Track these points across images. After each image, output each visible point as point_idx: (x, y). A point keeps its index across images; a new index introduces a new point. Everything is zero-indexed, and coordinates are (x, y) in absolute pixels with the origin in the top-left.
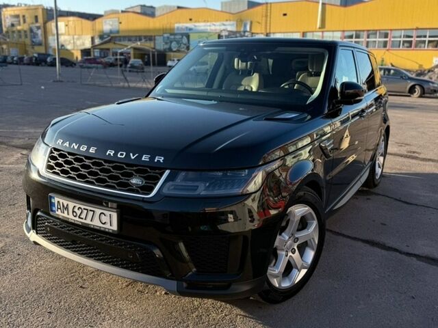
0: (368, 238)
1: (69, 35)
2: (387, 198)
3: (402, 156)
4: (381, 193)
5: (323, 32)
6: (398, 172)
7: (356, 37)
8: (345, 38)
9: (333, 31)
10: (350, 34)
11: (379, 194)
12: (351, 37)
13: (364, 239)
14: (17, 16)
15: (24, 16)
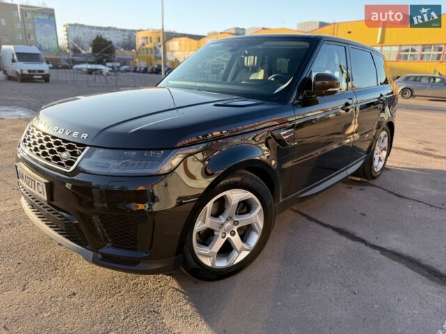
0: (340, 227)
1: (181, 51)
2: (381, 190)
3: (416, 153)
4: (377, 184)
5: (382, 46)
6: (405, 166)
7: (412, 51)
8: (401, 51)
9: (391, 46)
10: (406, 48)
11: (376, 186)
12: (407, 51)
13: (336, 227)
14: (146, 38)
15: (151, 38)
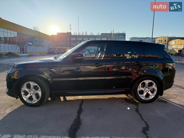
1: (176, 45)
14: (160, 41)
15: (162, 40)
